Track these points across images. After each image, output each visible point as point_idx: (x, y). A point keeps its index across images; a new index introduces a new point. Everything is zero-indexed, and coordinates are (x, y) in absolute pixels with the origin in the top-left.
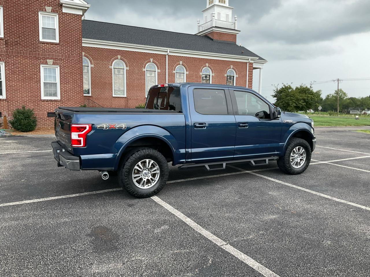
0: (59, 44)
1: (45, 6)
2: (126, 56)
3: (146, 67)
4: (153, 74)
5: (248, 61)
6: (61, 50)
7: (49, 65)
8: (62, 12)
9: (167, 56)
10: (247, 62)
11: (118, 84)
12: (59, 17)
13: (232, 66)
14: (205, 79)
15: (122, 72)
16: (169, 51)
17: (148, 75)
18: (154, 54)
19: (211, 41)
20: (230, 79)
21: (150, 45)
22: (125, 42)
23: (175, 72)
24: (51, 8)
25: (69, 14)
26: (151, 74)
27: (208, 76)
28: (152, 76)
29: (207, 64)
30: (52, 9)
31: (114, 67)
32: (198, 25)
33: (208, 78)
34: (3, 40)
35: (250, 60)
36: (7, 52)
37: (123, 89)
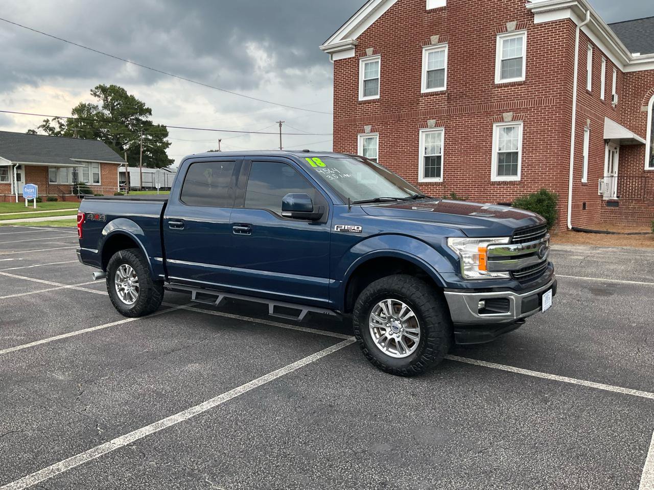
0: (524, 83)
1: (507, 22)
6: (528, 92)
7: (506, 122)
8: (533, 24)
12: (528, 34)
24: (515, 23)
25: (546, 23)
30: (517, 25)
36: (448, 111)
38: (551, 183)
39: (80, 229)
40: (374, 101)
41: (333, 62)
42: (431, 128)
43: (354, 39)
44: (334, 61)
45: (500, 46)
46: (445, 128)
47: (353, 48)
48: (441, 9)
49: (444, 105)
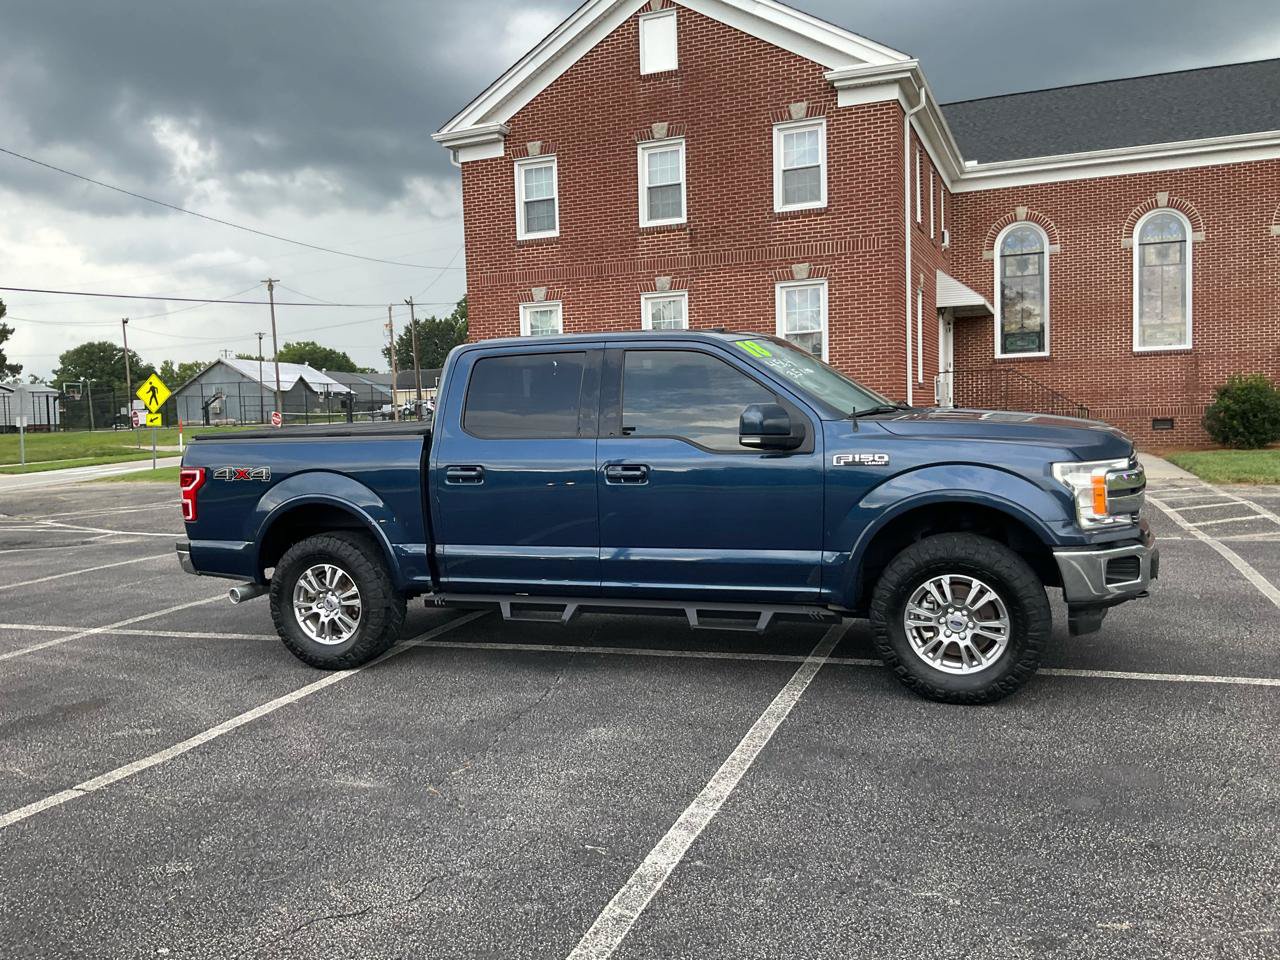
0: (826, 211)
1: (790, 102)
2: (1190, 188)
6: (833, 227)
7: (799, 280)
8: (837, 108)
11: (1159, 303)
12: (828, 126)
15: (1178, 255)
24: (804, 105)
25: (858, 107)
30: (808, 108)
31: (1140, 240)
34: (685, 229)
36: (692, 261)
37: (1179, 319)
38: (881, 385)
39: (189, 501)
40: (549, 241)
41: (460, 166)
42: (663, 291)
43: (503, 123)
44: (463, 164)
45: (779, 143)
46: (689, 291)
47: (499, 141)
48: (669, 74)
49: (685, 250)
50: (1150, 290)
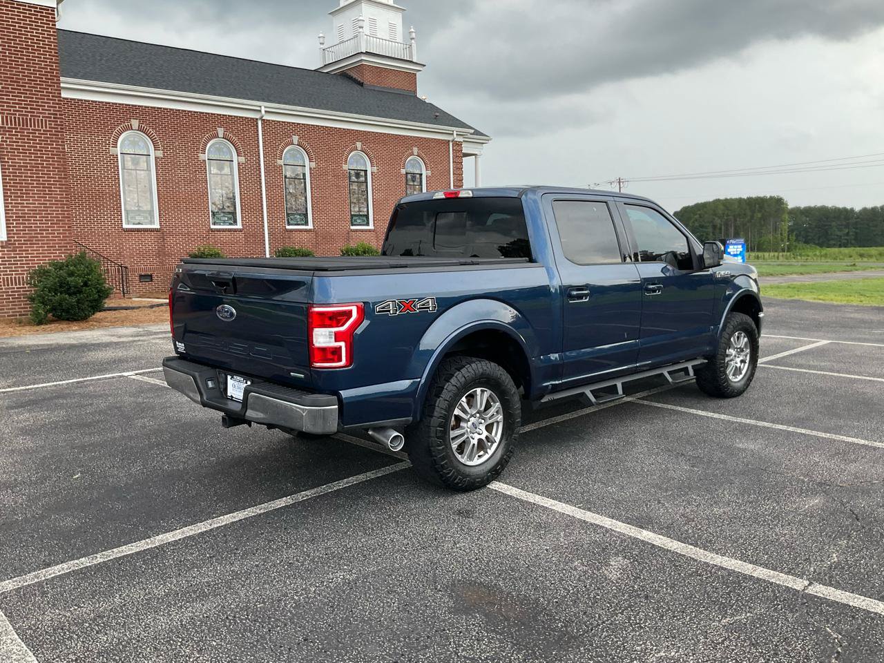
2: (153, 121)
3: (207, 151)
4: (226, 169)
5: (450, 138)
9: (260, 123)
10: (449, 141)
11: (136, 195)
13: (415, 150)
14: (356, 180)
15: (146, 164)
16: (264, 110)
17: (214, 171)
18: (226, 116)
19: (358, 87)
20: (414, 181)
21: (215, 95)
22: (148, 86)
23: (280, 162)
26: (221, 169)
27: (362, 173)
28: (223, 172)
29: (359, 145)
31: (121, 150)
32: (322, 46)
33: (362, 179)
35: (455, 134)
37: (149, 207)
39: (342, 344)
50: (129, 186)
